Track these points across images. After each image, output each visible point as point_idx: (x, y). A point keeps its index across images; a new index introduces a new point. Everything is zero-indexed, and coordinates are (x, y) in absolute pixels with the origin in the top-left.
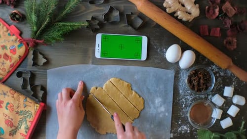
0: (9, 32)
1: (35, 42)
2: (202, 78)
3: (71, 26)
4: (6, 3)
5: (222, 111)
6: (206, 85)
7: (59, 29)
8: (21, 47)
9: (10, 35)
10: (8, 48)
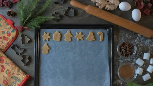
0: (6, 23)
1: (22, 28)
2: (128, 47)
3: (44, 18)
4: (5, 6)
5: (143, 69)
6: (131, 52)
7: (37, 20)
8: (14, 32)
9: (7, 25)
10: (6, 33)
